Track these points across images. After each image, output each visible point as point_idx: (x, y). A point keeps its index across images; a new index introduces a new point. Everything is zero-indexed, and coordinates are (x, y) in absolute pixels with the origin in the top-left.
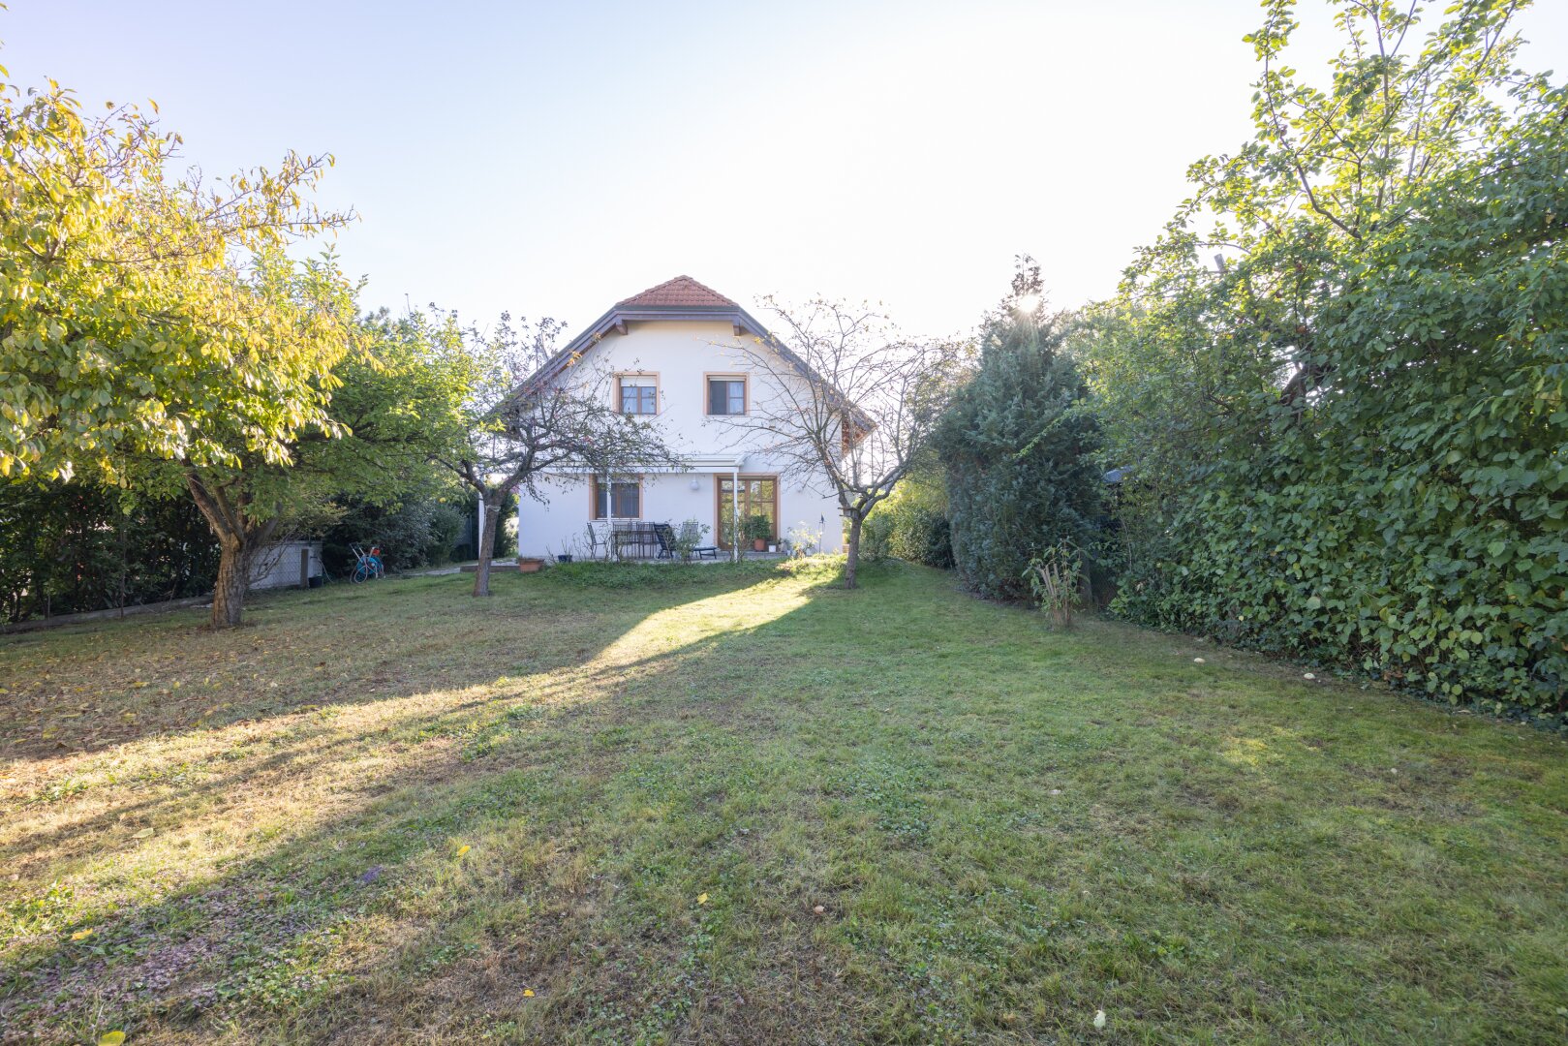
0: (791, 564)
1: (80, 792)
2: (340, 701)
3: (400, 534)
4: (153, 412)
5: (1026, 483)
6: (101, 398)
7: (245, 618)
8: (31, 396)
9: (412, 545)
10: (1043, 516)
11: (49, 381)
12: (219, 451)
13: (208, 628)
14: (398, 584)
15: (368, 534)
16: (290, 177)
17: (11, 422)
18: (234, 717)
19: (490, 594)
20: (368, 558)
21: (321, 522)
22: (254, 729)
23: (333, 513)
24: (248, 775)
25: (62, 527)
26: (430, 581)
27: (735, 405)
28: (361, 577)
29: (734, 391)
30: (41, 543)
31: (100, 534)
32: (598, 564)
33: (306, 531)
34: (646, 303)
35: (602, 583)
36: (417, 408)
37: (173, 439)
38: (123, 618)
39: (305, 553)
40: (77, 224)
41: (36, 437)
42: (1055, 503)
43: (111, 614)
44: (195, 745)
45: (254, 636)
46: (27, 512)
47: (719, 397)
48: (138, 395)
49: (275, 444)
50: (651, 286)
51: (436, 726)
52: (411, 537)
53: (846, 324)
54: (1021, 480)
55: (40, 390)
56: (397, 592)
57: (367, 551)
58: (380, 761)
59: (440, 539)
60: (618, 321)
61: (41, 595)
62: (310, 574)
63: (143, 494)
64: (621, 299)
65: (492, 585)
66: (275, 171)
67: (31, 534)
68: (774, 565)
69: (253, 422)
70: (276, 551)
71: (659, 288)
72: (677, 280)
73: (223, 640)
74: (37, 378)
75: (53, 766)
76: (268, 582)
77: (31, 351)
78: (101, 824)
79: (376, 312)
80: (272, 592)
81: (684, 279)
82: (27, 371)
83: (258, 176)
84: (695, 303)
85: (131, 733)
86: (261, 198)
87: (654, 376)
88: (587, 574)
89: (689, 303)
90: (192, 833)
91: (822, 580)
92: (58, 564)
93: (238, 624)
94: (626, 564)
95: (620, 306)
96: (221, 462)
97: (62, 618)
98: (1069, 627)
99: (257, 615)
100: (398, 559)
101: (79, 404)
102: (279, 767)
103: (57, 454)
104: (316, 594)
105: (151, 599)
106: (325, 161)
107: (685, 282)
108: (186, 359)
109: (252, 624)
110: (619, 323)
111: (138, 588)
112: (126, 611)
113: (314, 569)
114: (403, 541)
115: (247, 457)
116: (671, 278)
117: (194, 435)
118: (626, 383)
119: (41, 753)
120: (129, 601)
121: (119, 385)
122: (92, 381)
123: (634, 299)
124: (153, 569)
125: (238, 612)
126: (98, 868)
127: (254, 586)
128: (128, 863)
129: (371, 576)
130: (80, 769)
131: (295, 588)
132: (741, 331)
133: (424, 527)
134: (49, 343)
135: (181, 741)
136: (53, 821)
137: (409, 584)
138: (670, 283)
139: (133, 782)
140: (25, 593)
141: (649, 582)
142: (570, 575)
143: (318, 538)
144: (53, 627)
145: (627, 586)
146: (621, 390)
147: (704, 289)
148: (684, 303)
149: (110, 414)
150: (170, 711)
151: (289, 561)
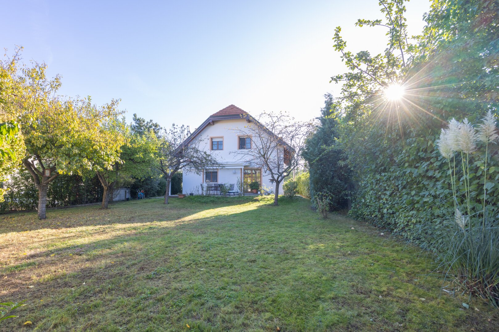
0: (260, 197)
1: (72, 232)
2: (119, 223)
3: (149, 187)
4: (85, 161)
5: (322, 171)
6: (77, 158)
7: (108, 207)
8: (66, 158)
9: (153, 190)
10: (329, 182)
11: (68, 155)
12: (99, 168)
13: (101, 209)
14: (147, 200)
15: (141, 187)
16: (113, 104)
17: (63, 164)
18: (99, 224)
19: (168, 203)
20: (140, 193)
21: (129, 183)
22: (102, 226)
23: (133, 181)
24: (98, 232)
25: (74, 184)
26: (155, 200)
27: (248, 145)
28: (139, 198)
29: (247, 141)
30: (70, 188)
31: (81, 186)
32: (200, 196)
33: (126, 185)
34: (219, 115)
35: (199, 201)
36: (143, 155)
37: (89, 166)
38: (85, 206)
39: (126, 191)
40: (72, 125)
41: (67, 166)
42: (333, 177)
43: (83, 205)
44: (90, 228)
45: (109, 211)
46: (67, 180)
47: (243, 143)
48: (83, 157)
49: (110, 165)
50: (221, 109)
51: (135, 229)
52: (152, 187)
53: (275, 119)
54: (320, 170)
55: (67, 157)
56: (146, 202)
57: (141, 191)
58: (121, 233)
59: (161, 188)
60: (211, 121)
61: (70, 200)
62: (127, 197)
63: (87, 177)
64: (212, 114)
65: (169, 201)
66: (110, 103)
67: (68, 185)
68: (253, 197)
69: (105, 161)
70: (119, 191)
71: (224, 109)
72: (230, 106)
73: (103, 211)
74: (67, 155)
75: (68, 229)
76: (117, 199)
77: (66, 150)
78: (74, 236)
79: (149, 121)
80: (117, 202)
81: (232, 105)
82: (65, 154)
83: (106, 105)
84: (234, 114)
85: (81, 225)
86: (107, 110)
87: (222, 137)
88: (196, 199)
89: (233, 114)
90: (86, 238)
91: (268, 203)
92: (73, 193)
93: (107, 208)
94: (208, 196)
95: (211, 117)
96: (99, 170)
97: (74, 206)
98: (325, 218)
99: (113, 207)
100: (148, 194)
101: (73, 159)
102: (104, 232)
103: (69, 170)
104: (127, 202)
105: (91, 202)
106: (119, 100)
107: (232, 107)
108: (91, 149)
109: (110, 208)
110: (211, 122)
111: (89, 199)
112: (86, 205)
113: (128, 196)
114: (150, 189)
115: (104, 169)
116: (228, 106)
117: (93, 165)
118: (213, 140)
119: (67, 227)
120: (87, 202)
121: (80, 155)
122: (75, 155)
123: (216, 114)
124: (92, 195)
125: (107, 205)
126: (72, 241)
127: (114, 200)
128: (76, 240)
129: (141, 198)
130: (73, 230)
131: (123, 201)
132: (249, 121)
133: (156, 185)
134: (68, 148)
135: (89, 227)
136: (67, 235)
137: (150, 200)
138: (227, 108)
139: (79, 232)
140: (67, 199)
141: (213, 202)
142: (191, 199)
143: (129, 188)
144: (72, 207)
145: (206, 203)
146: (212, 142)
147: (238, 108)
148: (231, 114)
149: (78, 161)
150: (88, 222)
151: (122, 194)
